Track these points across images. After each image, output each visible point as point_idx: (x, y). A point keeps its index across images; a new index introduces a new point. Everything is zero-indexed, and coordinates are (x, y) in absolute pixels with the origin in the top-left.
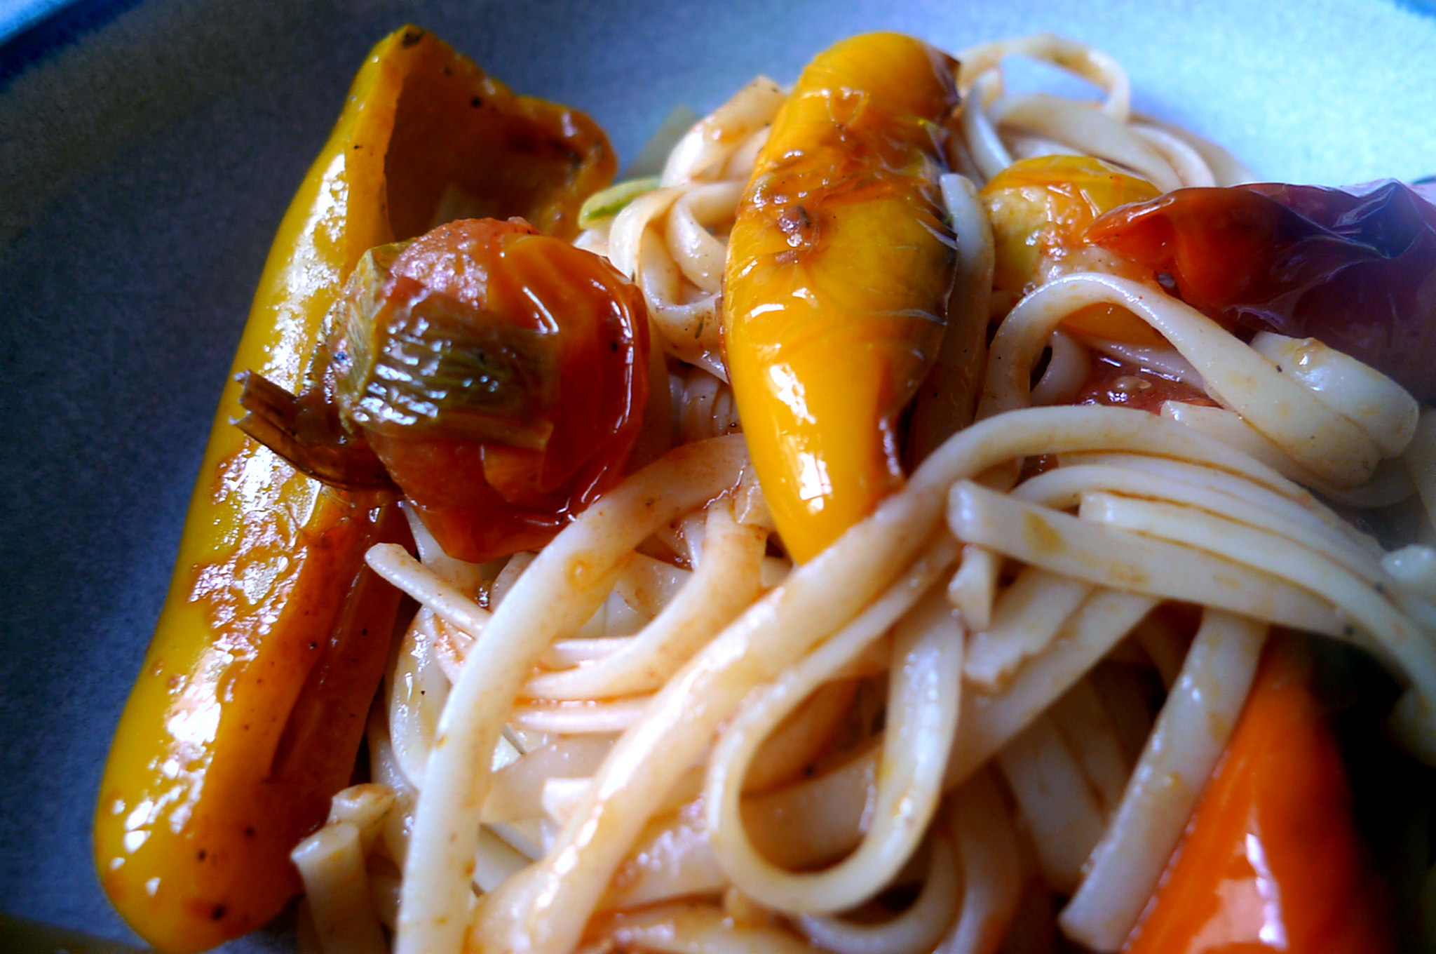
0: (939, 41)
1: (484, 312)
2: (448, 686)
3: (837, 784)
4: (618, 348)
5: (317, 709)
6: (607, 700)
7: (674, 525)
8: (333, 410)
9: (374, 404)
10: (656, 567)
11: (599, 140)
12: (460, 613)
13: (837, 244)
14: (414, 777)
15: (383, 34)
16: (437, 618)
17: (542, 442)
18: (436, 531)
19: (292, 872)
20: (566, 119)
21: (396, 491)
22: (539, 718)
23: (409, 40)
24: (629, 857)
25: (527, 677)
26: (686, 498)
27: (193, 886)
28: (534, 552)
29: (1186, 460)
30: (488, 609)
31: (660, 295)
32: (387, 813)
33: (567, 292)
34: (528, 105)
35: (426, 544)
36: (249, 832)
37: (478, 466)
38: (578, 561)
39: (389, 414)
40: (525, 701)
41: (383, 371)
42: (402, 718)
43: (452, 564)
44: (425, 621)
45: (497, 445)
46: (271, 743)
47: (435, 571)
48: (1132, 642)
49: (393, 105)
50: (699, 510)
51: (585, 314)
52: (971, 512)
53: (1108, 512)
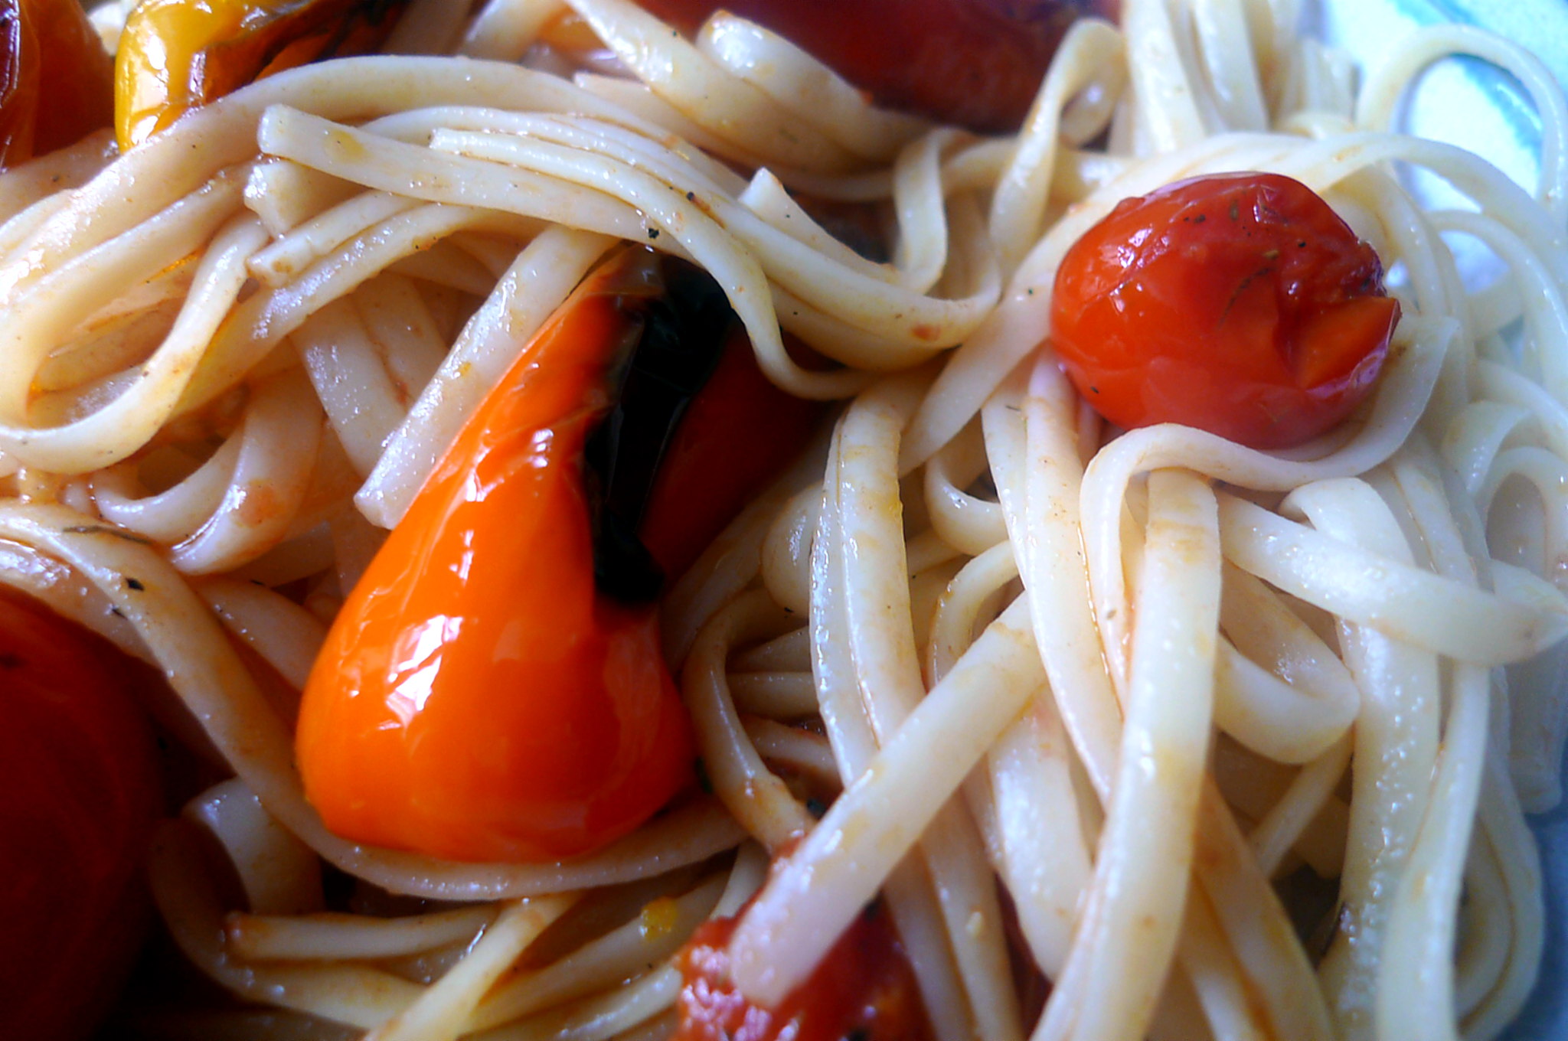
52: (271, 132)
53: (444, 141)
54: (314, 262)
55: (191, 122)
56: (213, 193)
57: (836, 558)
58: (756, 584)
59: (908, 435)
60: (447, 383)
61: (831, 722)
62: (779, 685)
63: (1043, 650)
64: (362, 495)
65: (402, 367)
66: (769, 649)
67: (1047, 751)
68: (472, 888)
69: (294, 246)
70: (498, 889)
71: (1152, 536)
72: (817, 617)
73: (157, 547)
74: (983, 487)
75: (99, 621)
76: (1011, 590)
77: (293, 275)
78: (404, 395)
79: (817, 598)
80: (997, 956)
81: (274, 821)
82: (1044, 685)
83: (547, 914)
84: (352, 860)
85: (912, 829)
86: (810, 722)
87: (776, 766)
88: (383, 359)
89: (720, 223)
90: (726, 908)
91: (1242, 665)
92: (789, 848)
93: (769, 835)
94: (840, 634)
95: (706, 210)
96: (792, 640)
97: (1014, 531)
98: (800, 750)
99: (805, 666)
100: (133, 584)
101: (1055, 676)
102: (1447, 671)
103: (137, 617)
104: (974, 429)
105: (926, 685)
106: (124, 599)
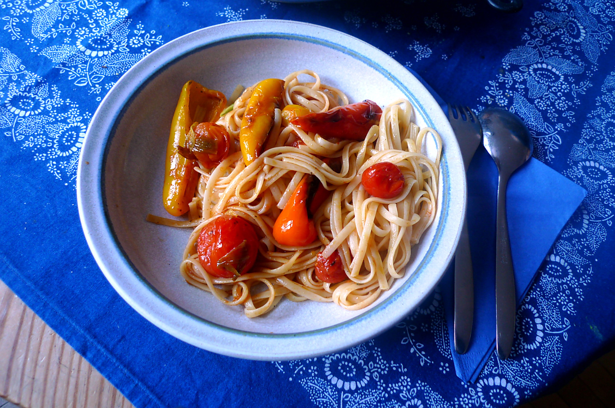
0: (281, 79)
1: (208, 138)
2: (206, 184)
3: (251, 191)
4: (225, 141)
5: (189, 189)
6: (226, 184)
7: (234, 163)
8: (189, 149)
9: (194, 149)
10: (232, 168)
11: (224, 97)
12: (207, 175)
13: (255, 124)
14: (202, 195)
15: (186, 83)
16: (204, 176)
17: (216, 153)
18: (203, 165)
19: (188, 206)
20: (217, 94)
21: (197, 159)
22: (218, 187)
23: (190, 83)
24: (229, 200)
25: (216, 182)
26: (235, 159)
27: (177, 207)
28: (216, 167)
29: (298, 153)
30: (210, 175)
31: (232, 130)
32: (199, 200)
33: (218, 134)
34: (211, 92)
35: (201, 167)
36: (183, 202)
37: (209, 157)
38: (222, 168)
39: (196, 150)
40: (216, 185)
41: (196, 145)
42: (200, 188)
43: (205, 169)
44: (202, 176)
45: (211, 154)
46: (184, 192)
47: (203, 170)
48: (287, 174)
49: (189, 96)
50: (237, 161)
51: (221, 137)
52: (266, 160)
53: (285, 160)
54: (272, 177)
55: (256, 161)
56: (259, 169)
57: (333, 213)
58: (323, 215)
59: (343, 195)
60: (287, 192)
61: (332, 232)
62: (326, 228)
63: (356, 224)
64: (278, 205)
65: (282, 190)
66: (325, 223)
67: (355, 235)
68: (293, 249)
69: (269, 176)
70: (296, 249)
71: (369, 212)
72: (331, 220)
73: (255, 211)
74: (351, 203)
75: (250, 220)
76: (354, 216)
77: (270, 179)
78: (282, 193)
79: (331, 218)
80: (349, 255)
81: (271, 242)
82: (356, 228)
83: (302, 252)
84: (279, 246)
85: (341, 243)
86: (330, 232)
87: (326, 236)
88: (279, 189)
89: (319, 171)
90: (321, 251)
91: (375, 226)
92: (328, 245)
93: (325, 244)
94: (333, 222)
95: (318, 170)
96: (327, 222)
97: (354, 209)
98: (329, 235)
99: (330, 225)
100: (256, 216)
101: (357, 227)
102: (400, 228)
103: (256, 220)
104: (351, 195)
105: (343, 228)
106: (255, 218)
